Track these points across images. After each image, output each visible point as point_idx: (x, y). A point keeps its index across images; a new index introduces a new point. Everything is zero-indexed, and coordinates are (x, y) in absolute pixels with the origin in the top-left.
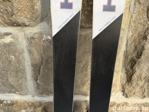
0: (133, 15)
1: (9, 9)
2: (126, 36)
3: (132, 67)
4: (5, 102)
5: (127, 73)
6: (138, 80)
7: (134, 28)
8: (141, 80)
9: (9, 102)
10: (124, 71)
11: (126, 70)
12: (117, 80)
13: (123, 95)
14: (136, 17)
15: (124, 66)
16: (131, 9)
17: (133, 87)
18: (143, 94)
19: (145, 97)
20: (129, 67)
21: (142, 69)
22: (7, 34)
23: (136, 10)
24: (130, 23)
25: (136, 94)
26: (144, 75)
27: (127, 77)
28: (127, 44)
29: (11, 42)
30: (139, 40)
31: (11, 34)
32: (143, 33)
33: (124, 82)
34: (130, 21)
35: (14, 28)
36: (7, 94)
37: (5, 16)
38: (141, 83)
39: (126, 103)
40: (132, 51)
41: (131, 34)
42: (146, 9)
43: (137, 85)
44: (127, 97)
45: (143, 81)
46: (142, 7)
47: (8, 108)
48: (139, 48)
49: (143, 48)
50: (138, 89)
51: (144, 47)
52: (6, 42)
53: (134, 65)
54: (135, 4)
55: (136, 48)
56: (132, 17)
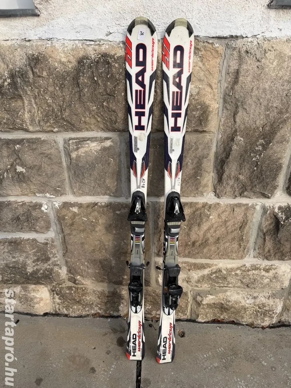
0: (222, 119)
1: (113, 118)
2: (215, 139)
3: (222, 167)
4: (99, 204)
5: (218, 173)
6: (228, 180)
7: (223, 130)
8: (230, 179)
9: (103, 204)
10: (215, 171)
11: (217, 170)
12: (208, 181)
13: (215, 196)
14: (224, 121)
15: (215, 167)
16: (220, 114)
17: (224, 187)
18: (234, 193)
19: (236, 196)
20: (219, 167)
21: (231, 169)
22: (107, 139)
23: (224, 114)
24: (219, 127)
25: (227, 194)
26: (233, 174)
27: (218, 177)
28: (217, 146)
29: (111, 146)
30: (228, 141)
31: (111, 138)
32: (231, 135)
33: (216, 183)
34: (220, 125)
35: (114, 133)
36: (102, 197)
37: (108, 124)
38: (231, 182)
39: (218, 204)
40: (221, 152)
41: (220, 136)
42: (233, 114)
43: (228, 184)
44: (218, 197)
45: (233, 180)
46: (229, 112)
47: (103, 210)
48: (228, 149)
49: (231, 150)
50: (228, 189)
51: (231, 148)
52: (106, 146)
53: (223, 165)
54: (223, 110)
55: (225, 149)
56: (221, 121)
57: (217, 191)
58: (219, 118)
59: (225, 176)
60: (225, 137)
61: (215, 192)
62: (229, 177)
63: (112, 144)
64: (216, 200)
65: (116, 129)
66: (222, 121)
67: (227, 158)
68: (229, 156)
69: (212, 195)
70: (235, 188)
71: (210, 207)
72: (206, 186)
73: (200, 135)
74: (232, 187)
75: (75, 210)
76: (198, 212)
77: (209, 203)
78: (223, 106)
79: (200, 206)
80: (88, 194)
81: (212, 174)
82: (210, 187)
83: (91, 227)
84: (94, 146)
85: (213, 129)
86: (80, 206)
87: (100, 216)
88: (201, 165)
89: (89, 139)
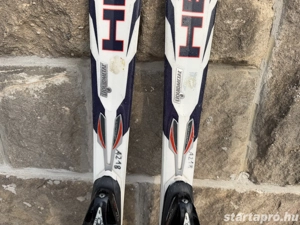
57: (255, 173)
58: (271, 40)
59: (273, 149)
60: (279, 78)
61: (250, 173)
62: (281, 151)
63: (67, 80)
64: (252, 187)
65: (72, 51)
66: (278, 46)
67: (283, 117)
68: (286, 113)
69: (245, 177)
70: (288, 171)
71: (240, 198)
72: (236, 162)
73: (233, 72)
74: (284, 167)
75: (12, 188)
76: (219, 205)
77: (239, 190)
78: (283, 15)
79: (223, 195)
80: (31, 165)
81: (248, 143)
82: (243, 165)
83: (38, 217)
84: (34, 84)
85: (258, 61)
86: (20, 183)
87: (52, 203)
88: (230, 127)
89: (23, 70)
